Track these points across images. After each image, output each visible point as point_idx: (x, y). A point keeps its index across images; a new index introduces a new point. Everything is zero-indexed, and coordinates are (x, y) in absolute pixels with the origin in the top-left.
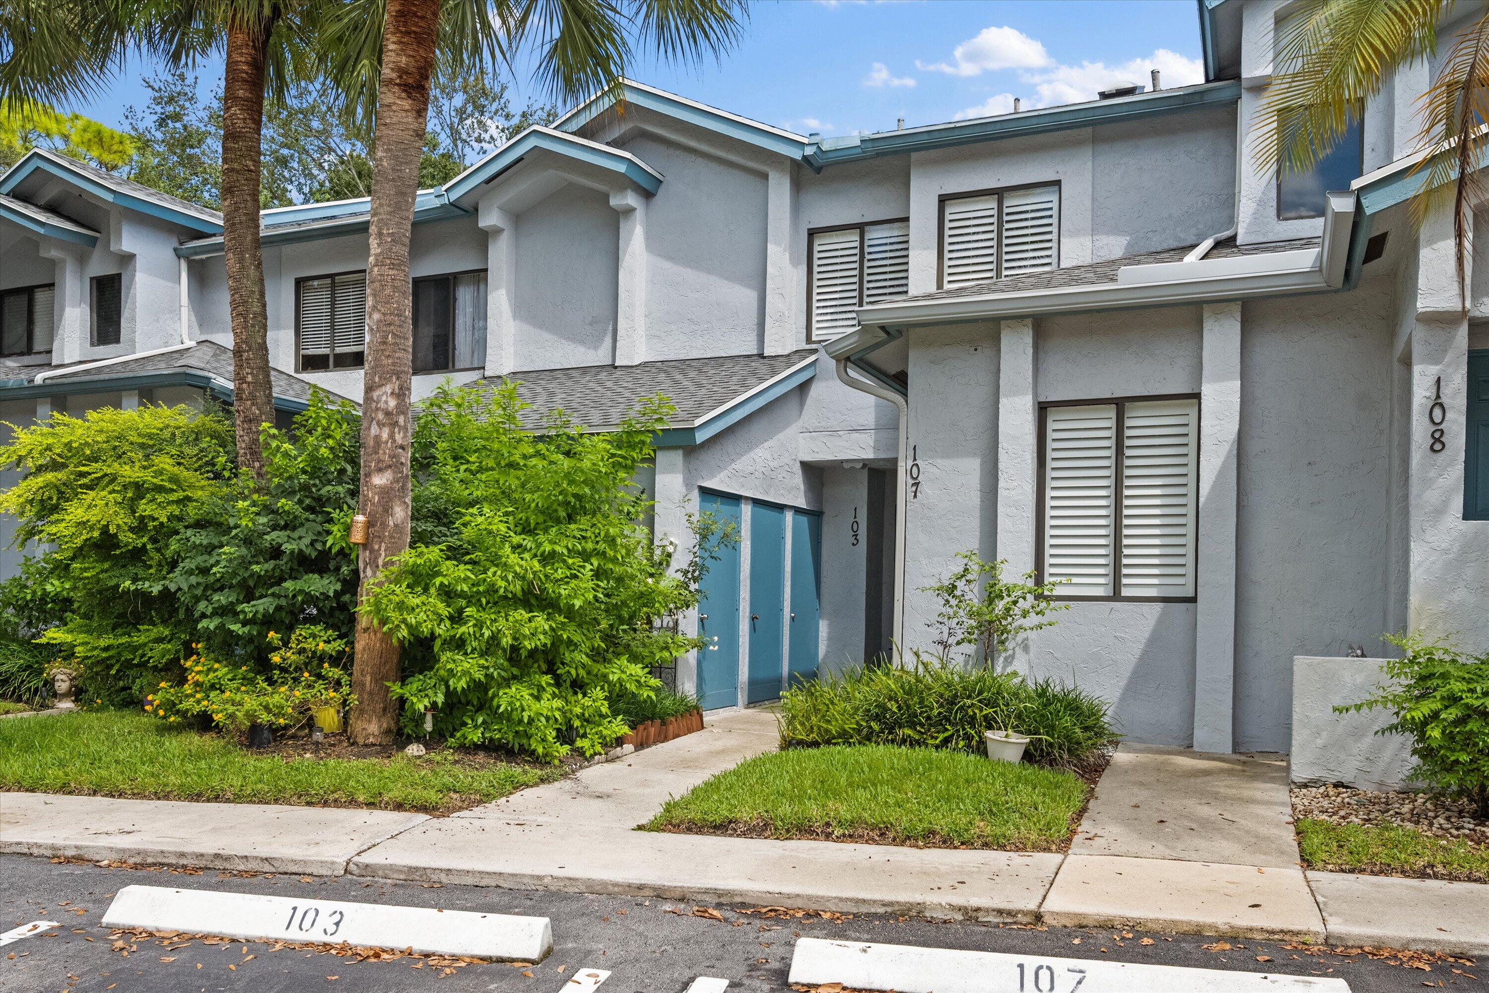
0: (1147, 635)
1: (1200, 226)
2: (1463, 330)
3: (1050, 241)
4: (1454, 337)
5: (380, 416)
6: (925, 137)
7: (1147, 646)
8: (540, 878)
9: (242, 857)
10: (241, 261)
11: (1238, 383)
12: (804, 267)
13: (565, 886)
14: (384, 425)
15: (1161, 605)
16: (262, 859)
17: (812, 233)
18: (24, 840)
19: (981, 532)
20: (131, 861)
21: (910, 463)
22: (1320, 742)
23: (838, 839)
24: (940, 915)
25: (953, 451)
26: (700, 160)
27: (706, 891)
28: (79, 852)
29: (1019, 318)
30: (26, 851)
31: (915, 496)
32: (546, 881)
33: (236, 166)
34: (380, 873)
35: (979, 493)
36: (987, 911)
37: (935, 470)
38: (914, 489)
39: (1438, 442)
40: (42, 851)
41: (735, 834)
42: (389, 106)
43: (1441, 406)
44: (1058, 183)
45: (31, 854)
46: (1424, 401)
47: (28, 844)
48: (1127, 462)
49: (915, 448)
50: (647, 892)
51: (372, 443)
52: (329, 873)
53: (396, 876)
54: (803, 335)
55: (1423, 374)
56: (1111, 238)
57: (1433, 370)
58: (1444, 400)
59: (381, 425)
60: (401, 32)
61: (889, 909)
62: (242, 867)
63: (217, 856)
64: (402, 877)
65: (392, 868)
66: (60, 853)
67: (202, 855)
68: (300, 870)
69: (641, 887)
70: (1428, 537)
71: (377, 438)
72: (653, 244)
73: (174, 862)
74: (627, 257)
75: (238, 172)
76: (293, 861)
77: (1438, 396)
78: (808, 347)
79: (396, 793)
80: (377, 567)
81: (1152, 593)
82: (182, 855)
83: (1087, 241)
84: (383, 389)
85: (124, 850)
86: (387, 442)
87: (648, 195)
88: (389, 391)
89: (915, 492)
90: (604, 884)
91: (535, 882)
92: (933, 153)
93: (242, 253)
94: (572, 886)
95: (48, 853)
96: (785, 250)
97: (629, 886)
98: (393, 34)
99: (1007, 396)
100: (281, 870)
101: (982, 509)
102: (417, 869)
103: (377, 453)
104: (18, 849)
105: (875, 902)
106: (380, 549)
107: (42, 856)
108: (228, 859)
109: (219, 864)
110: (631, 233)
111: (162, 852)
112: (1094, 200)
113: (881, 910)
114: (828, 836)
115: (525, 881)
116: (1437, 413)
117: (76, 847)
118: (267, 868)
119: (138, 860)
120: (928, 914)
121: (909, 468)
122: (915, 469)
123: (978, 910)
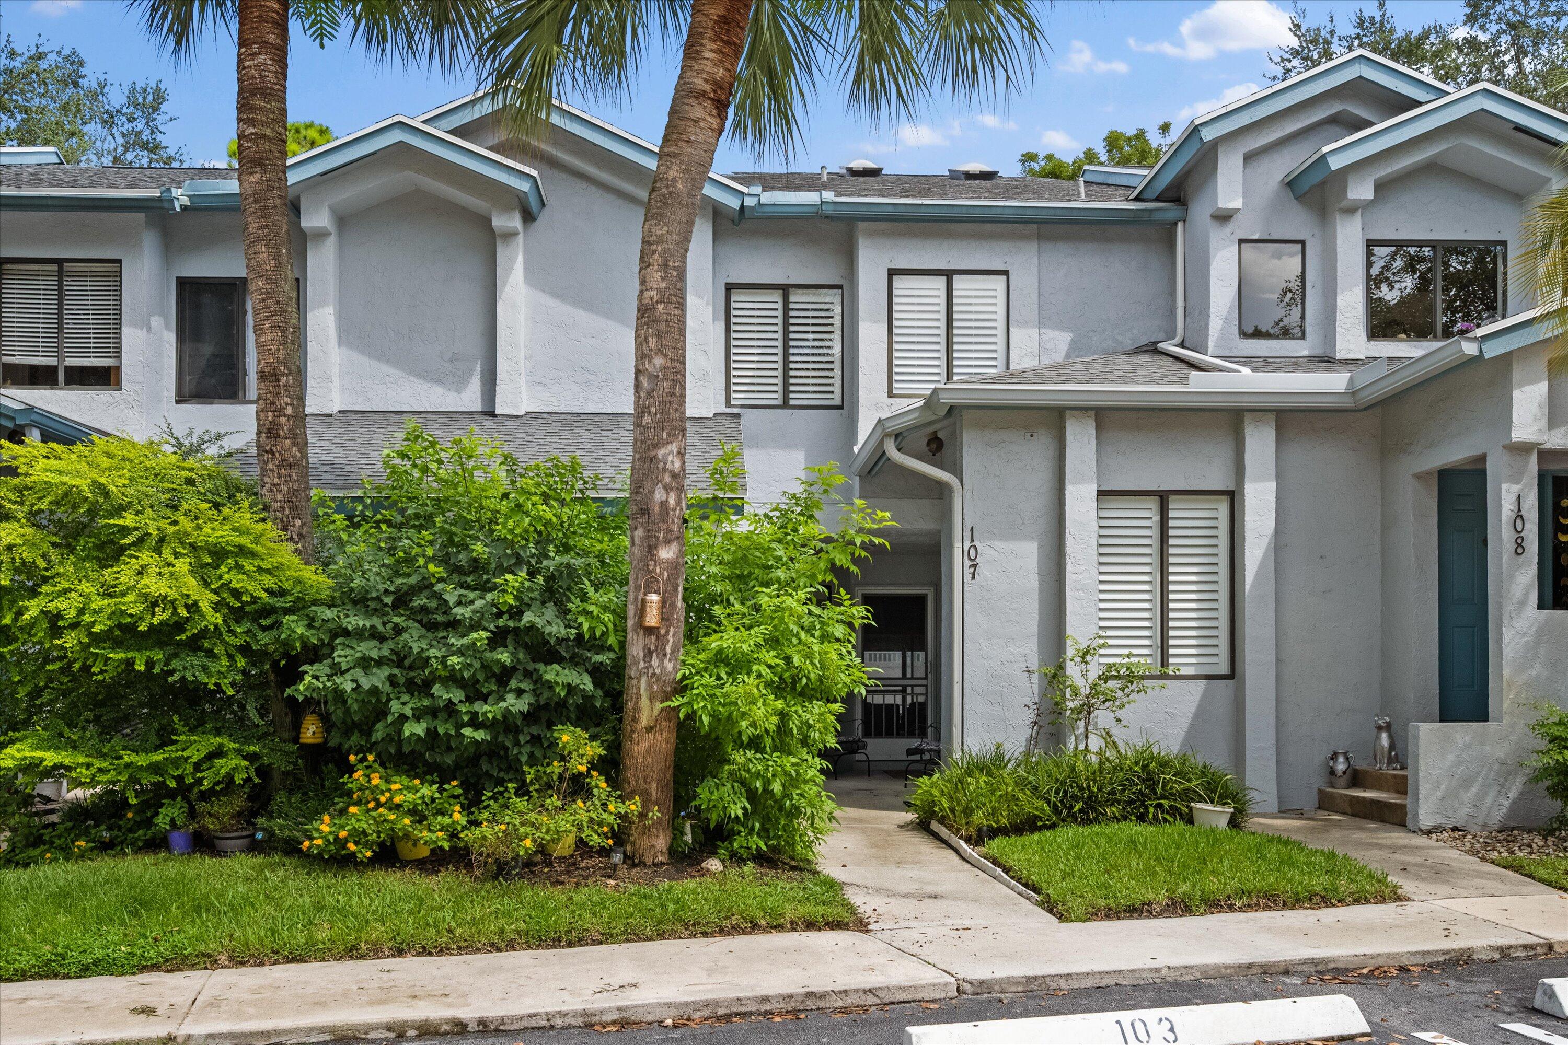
0: (1193, 710)
1: (1135, 331)
2: (1534, 458)
3: (995, 328)
4: (1527, 463)
5: (667, 478)
6: (890, 209)
7: (1194, 719)
8: (1157, 970)
9: (840, 992)
10: (277, 256)
11: (1273, 485)
12: (723, 324)
13: (1182, 975)
14: (671, 489)
15: (1205, 682)
16: (864, 991)
17: (730, 288)
18: (540, 1010)
19: (1040, 614)
20: (696, 1016)
21: (967, 545)
22: (1439, 794)
23: (1241, 910)
24: (1483, 956)
25: (1011, 533)
26: (593, 189)
27: (1305, 962)
28: (624, 1014)
29: (1083, 409)
30: (544, 1023)
31: (973, 578)
32: (1164, 972)
33: (268, 132)
34: (997, 988)
35: (1037, 577)
36: (1516, 947)
37: (993, 552)
38: (972, 570)
39: (1520, 547)
40: (569, 1021)
41: (1151, 915)
42: (696, 121)
43: (1521, 517)
44: (1006, 273)
45: (552, 1027)
46: (1509, 513)
47: (547, 1014)
48: (1171, 551)
49: (972, 529)
50: (1256, 970)
51: (657, 510)
52: (943, 996)
53: (1014, 989)
54: (723, 398)
55: (1508, 491)
56: (1057, 333)
57: (1516, 488)
58: (1523, 513)
59: (667, 488)
60: (722, 41)
61: (1447, 957)
62: (840, 1004)
63: (810, 995)
64: (1020, 989)
65: (1009, 981)
66: (596, 1019)
67: (791, 996)
68: (910, 997)
69: (1250, 966)
70: (1514, 624)
71: (664, 504)
72: (533, 276)
73: (754, 1009)
74: (508, 288)
75: (270, 140)
76: (903, 988)
77: (1519, 510)
78: (729, 410)
79: (790, 912)
80: (665, 655)
81: (1191, 671)
82: (766, 999)
83: (1034, 332)
84: (669, 447)
85: (687, 1004)
86: (675, 510)
87: (528, 217)
88: (675, 450)
89: (973, 574)
90: (1217, 967)
91: (1153, 975)
92: (882, 225)
93: (276, 246)
94: (1188, 974)
95: (579, 1021)
96: (707, 303)
97: (1240, 966)
98: (713, 40)
99: (1072, 483)
100: (887, 1000)
101: (1040, 592)
102: (1036, 978)
103: (664, 521)
104: (533, 1023)
105: (1436, 951)
106: (667, 633)
107: (570, 1027)
108: (823, 996)
109: (811, 1004)
110: (512, 261)
111: (739, 999)
112: (1040, 294)
113: (1441, 959)
114: (1231, 908)
115: (1144, 975)
116: (1519, 522)
117: (619, 1009)
118: (871, 1000)
119: (706, 1013)
120: (1475, 957)
121: (966, 549)
122: (972, 551)
123: (1510, 947)
